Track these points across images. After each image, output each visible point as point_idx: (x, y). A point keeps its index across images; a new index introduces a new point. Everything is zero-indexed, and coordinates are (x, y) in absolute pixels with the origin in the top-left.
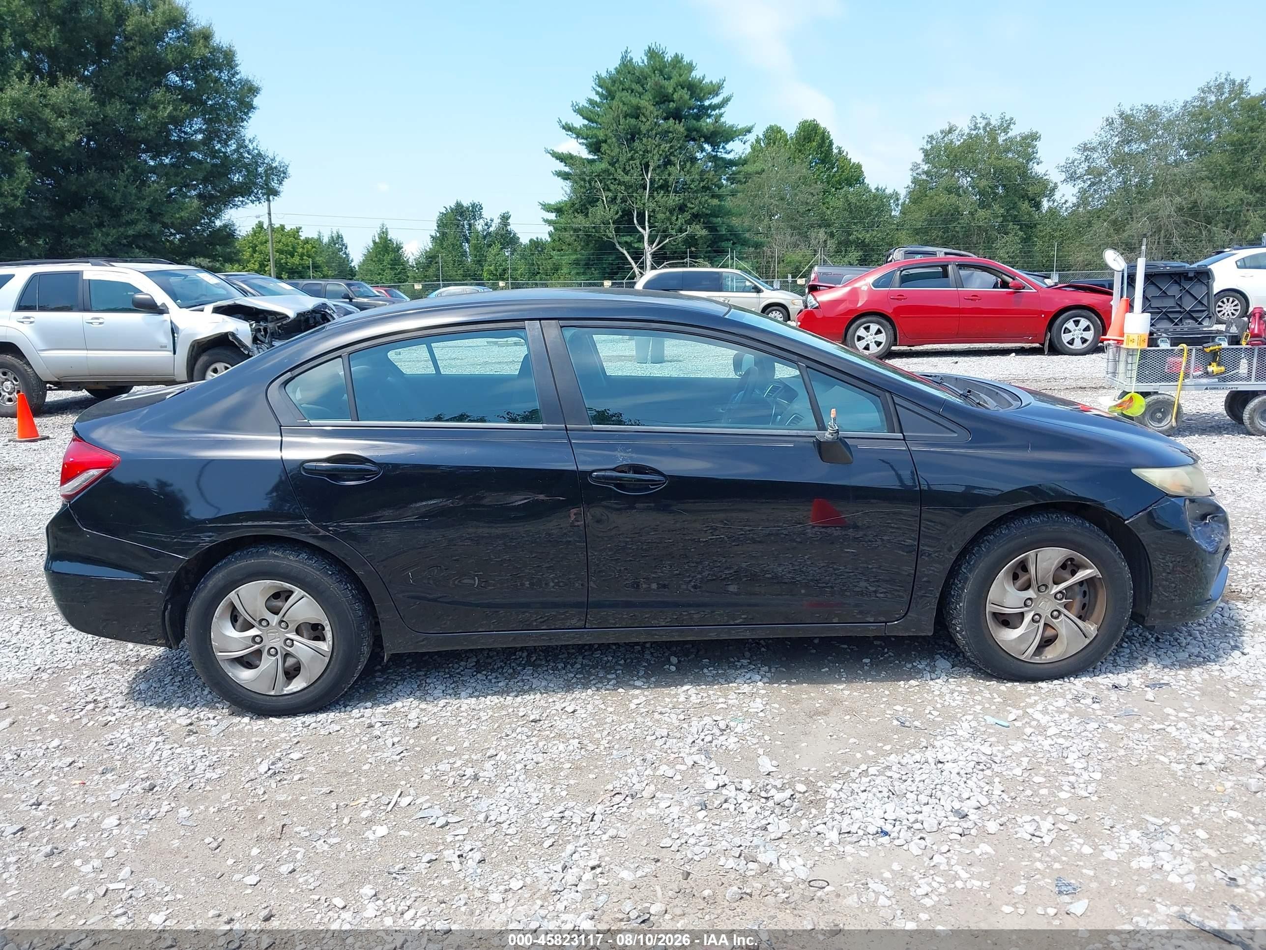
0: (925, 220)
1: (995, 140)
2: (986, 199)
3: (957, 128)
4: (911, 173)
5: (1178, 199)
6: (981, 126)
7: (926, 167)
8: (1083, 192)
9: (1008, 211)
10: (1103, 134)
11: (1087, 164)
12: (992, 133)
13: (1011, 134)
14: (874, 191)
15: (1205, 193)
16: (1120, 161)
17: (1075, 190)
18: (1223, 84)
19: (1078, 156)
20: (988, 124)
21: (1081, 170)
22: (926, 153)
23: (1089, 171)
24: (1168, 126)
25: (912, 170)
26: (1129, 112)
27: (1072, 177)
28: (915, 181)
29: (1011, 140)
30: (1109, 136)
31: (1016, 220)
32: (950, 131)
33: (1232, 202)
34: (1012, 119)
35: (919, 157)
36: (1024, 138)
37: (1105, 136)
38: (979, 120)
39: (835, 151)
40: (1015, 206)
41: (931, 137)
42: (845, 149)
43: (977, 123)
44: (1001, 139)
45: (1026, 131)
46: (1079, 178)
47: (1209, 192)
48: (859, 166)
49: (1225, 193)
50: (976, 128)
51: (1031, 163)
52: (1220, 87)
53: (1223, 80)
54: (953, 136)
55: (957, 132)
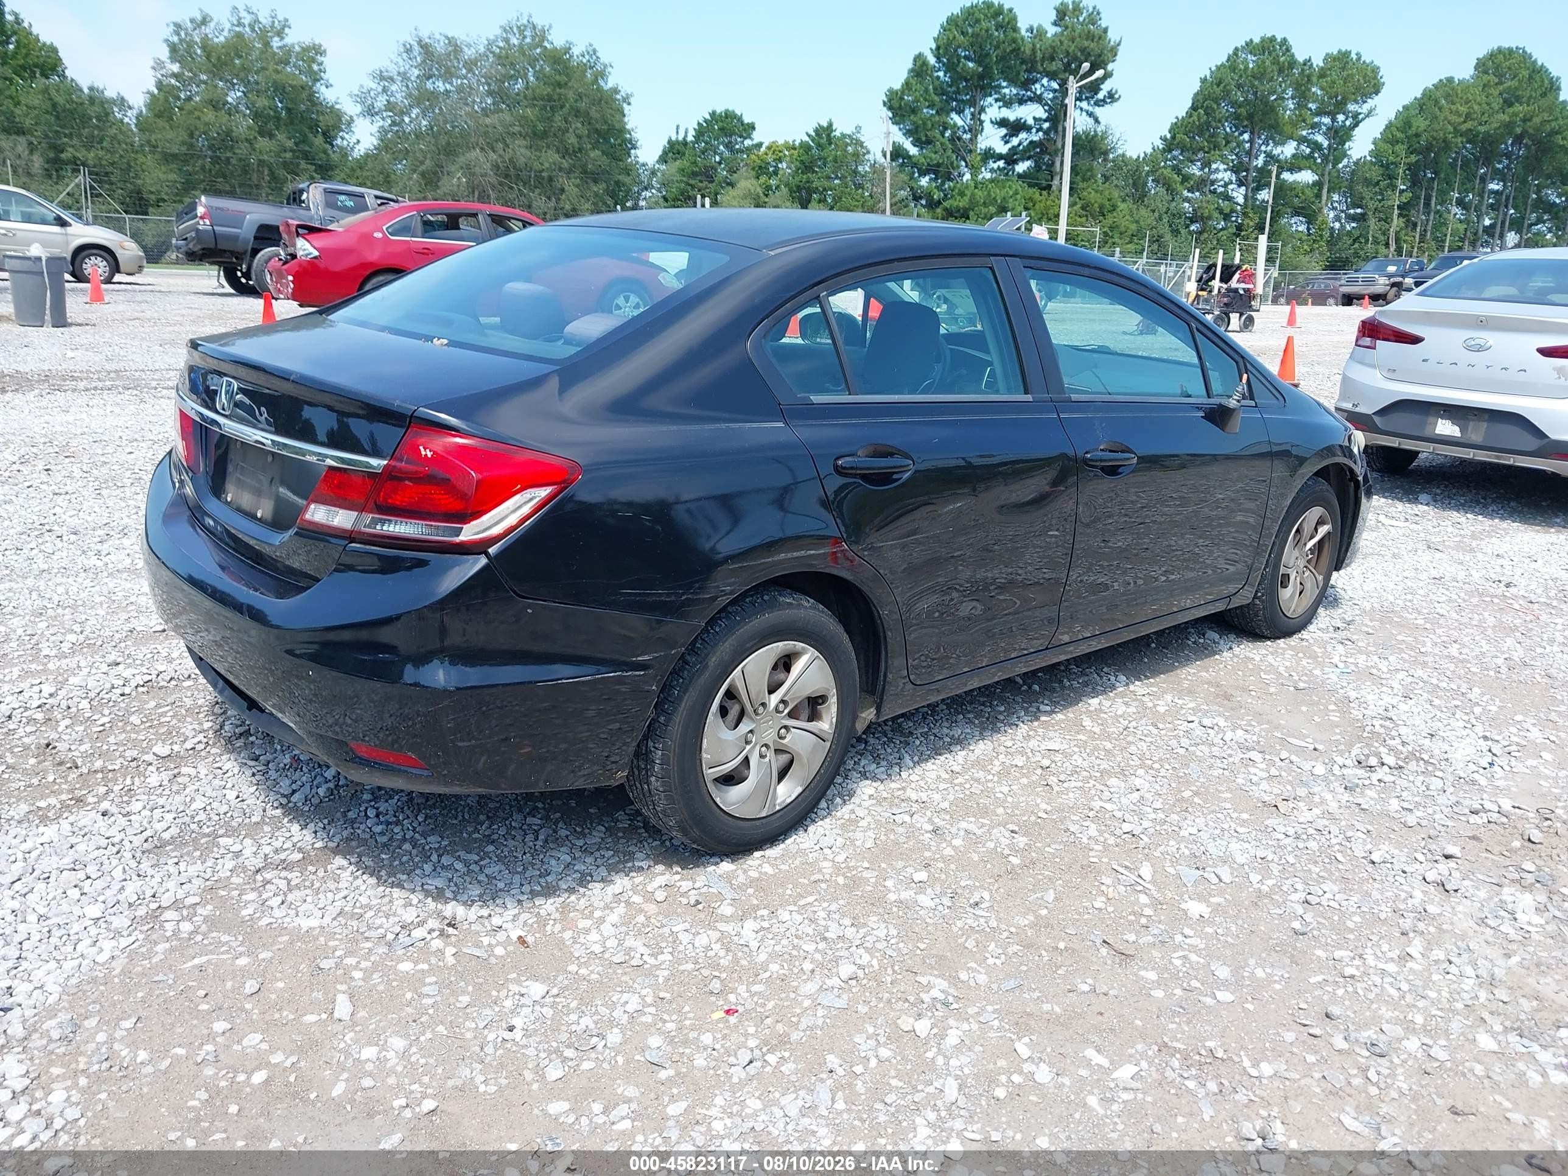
0: (184, 143)
1: (267, 44)
2: (265, 124)
3: (212, 19)
4: (152, 72)
5: (493, 156)
6: (246, 22)
7: (175, 68)
8: (383, 131)
9: (296, 144)
10: (401, 62)
11: (386, 97)
12: (264, 36)
13: (288, 40)
14: (86, 91)
15: (521, 151)
16: (424, 99)
17: (374, 128)
18: (525, 26)
19: (374, 86)
20: (257, 21)
21: (379, 104)
22: (173, 48)
23: (390, 106)
24: (471, 65)
25: (153, 68)
26: (427, 40)
27: (370, 112)
28: (160, 85)
29: (288, 51)
30: (407, 67)
31: (307, 157)
32: (205, 21)
33: (547, 165)
34: (286, 20)
35: (164, 53)
36: (306, 50)
37: (404, 65)
38: (243, 14)
39: (9, 18)
40: (304, 140)
41: (178, 26)
42: (27, 19)
43: (240, 18)
44: (276, 43)
45: (307, 40)
46: (377, 114)
47: (523, 150)
48: (55, 50)
49: (538, 153)
50: (240, 24)
51: (318, 85)
52: (521, 30)
53: (525, 22)
54: (208, 30)
55: (212, 25)
